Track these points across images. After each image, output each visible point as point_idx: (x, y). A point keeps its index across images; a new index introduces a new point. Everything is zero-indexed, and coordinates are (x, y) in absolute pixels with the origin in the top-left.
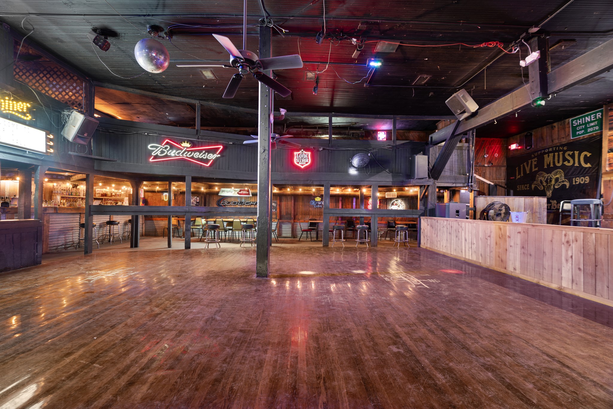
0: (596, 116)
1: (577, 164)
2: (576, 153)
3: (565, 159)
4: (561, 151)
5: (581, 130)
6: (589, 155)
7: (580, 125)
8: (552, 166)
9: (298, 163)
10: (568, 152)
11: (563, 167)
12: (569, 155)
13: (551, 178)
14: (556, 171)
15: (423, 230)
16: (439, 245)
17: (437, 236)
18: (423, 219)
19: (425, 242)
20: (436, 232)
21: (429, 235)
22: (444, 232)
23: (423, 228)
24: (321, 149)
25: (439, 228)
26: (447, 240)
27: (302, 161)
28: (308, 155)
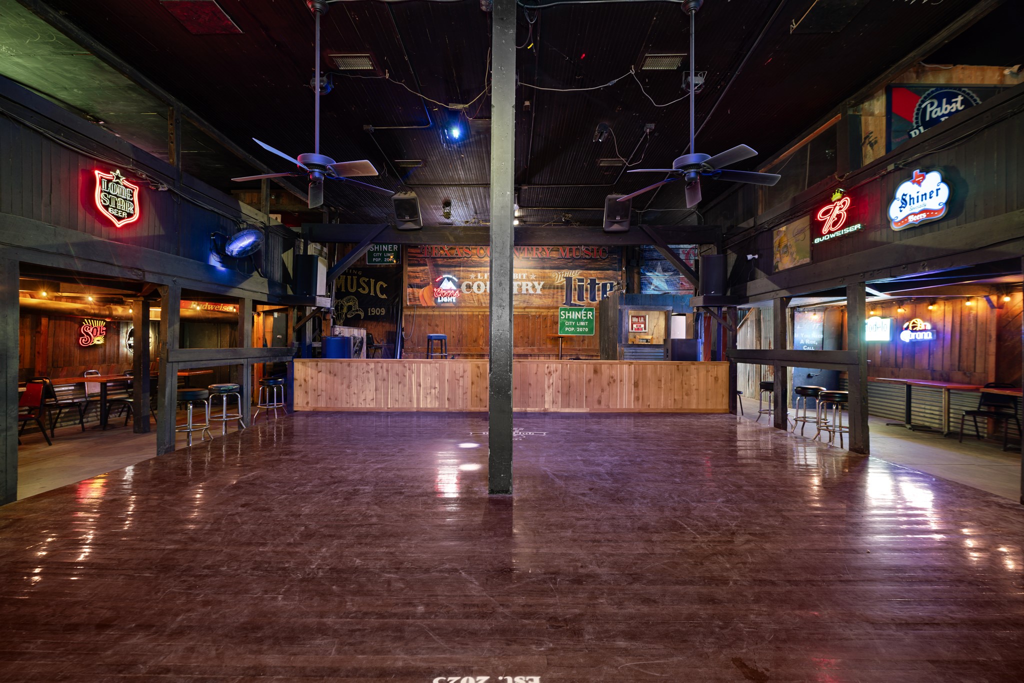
0: (392, 248)
1: (372, 294)
2: (372, 281)
3: (359, 286)
4: (355, 275)
5: (378, 257)
6: (385, 285)
7: (377, 252)
8: (343, 290)
9: (106, 208)
10: (363, 278)
11: (357, 294)
12: (364, 281)
13: (342, 305)
14: (349, 297)
15: (303, 381)
16: (354, 401)
17: (349, 387)
18: (303, 363)
19: (309, 399)
20: (346, 382)
21: (324, 388)
22: (368, 379)
23: (303, 377)
24: (164, 188)
25: (354, 374)
26: (376, 390)
27: (116, 205)
28: (131, 193)
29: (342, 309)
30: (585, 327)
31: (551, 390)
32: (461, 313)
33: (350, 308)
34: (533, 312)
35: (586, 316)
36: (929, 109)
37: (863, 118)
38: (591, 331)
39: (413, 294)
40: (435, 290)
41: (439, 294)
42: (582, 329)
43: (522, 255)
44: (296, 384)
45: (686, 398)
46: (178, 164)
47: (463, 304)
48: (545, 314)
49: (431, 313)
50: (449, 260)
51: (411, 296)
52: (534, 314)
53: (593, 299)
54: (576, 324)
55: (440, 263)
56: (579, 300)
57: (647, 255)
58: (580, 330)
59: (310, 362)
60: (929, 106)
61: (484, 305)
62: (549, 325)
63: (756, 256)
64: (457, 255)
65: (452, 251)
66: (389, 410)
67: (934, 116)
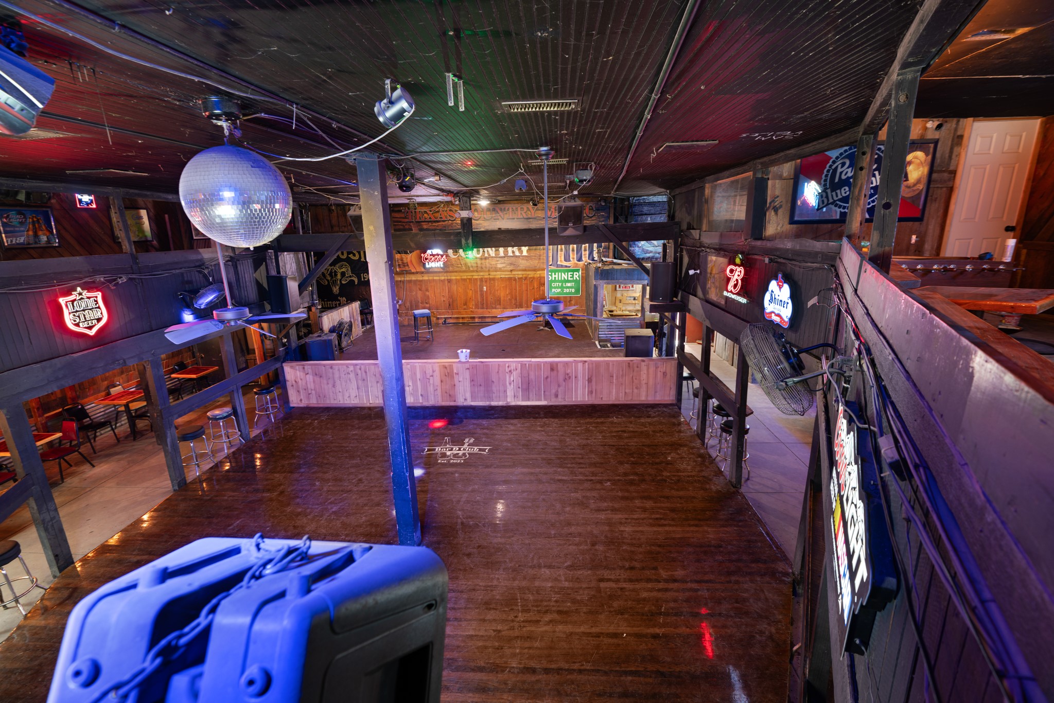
9: (77, 325)
13: (335, 271)
14: (341, 264)
15: (294, 382)
16: (340, 397)
17: (334, 386)
18: (292, 367)
19: (302, 397)
20: (331, 382)
21: (313, 388)
22: (350, 380)
23: (293, 379)
24: (123, 279)
25: (337, 375)
26: (358, 388)
27: (85, 318)
28: (95, 301)
29: (336, 275)
30: (571, 287)
31: (512, 386)
32: (449, 278)
33: (343, 274)
34: (518, 274)
35: (573, 277)
36: (839, 170)
37: (770, 183)
38: (577, 291)
39: (402, 260)
40: (422, 255)
41: (426, 259)
42: (569, 290)
43: (506, 216)
44: (289, 384)
45: (635, 391)
46: (131, 249)
47: (451, 269)
48: (531, 276)
49: (421, 279)
50: (434, 224)
51: (400, 263)
52: (521, 276)
53: (580, 259)
54: (562, 285)
55: (425, 227)
56: (565, 260)
57: (636, 209)
58: (565, 290)
59: (297, 365)
60: (840, 166)
61: (471, 269)
62: (536, 287)
63: (698, 271)
64: (441, 218)
65: (436, 215)
66: (371, 405)
67: (843, 177)
